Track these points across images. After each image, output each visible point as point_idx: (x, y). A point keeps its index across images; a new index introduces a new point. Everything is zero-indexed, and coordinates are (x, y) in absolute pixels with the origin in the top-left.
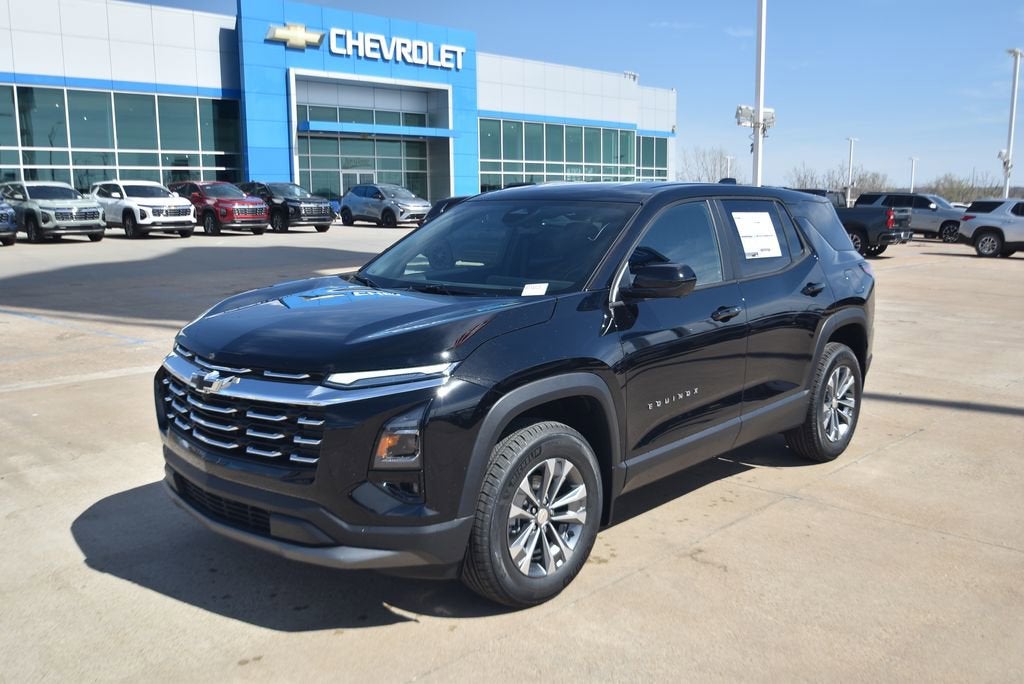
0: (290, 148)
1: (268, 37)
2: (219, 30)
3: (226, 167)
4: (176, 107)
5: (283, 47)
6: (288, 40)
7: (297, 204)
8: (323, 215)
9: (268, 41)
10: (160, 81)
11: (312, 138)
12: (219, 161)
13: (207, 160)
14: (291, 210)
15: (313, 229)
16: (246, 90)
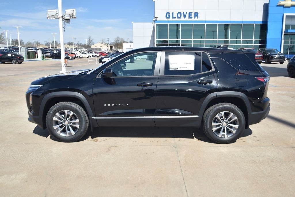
0: (281, 38)
1: (278, 4)
2: (263, 4)
3: (261, 44)
4: (248, 27)
5: (283, 7)
6: (285, 5)
7: (272, 55)
8: (281, 59)
9: (278, 6)
10: (244, 20)
11: (291, 35)
12: (260, 42)
13: (255, 42)
14: (270, 57)
15: (279, 63)
16: (269, 21)
